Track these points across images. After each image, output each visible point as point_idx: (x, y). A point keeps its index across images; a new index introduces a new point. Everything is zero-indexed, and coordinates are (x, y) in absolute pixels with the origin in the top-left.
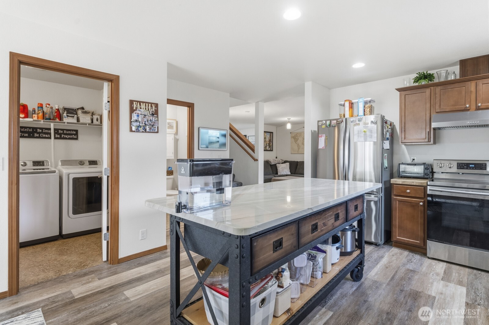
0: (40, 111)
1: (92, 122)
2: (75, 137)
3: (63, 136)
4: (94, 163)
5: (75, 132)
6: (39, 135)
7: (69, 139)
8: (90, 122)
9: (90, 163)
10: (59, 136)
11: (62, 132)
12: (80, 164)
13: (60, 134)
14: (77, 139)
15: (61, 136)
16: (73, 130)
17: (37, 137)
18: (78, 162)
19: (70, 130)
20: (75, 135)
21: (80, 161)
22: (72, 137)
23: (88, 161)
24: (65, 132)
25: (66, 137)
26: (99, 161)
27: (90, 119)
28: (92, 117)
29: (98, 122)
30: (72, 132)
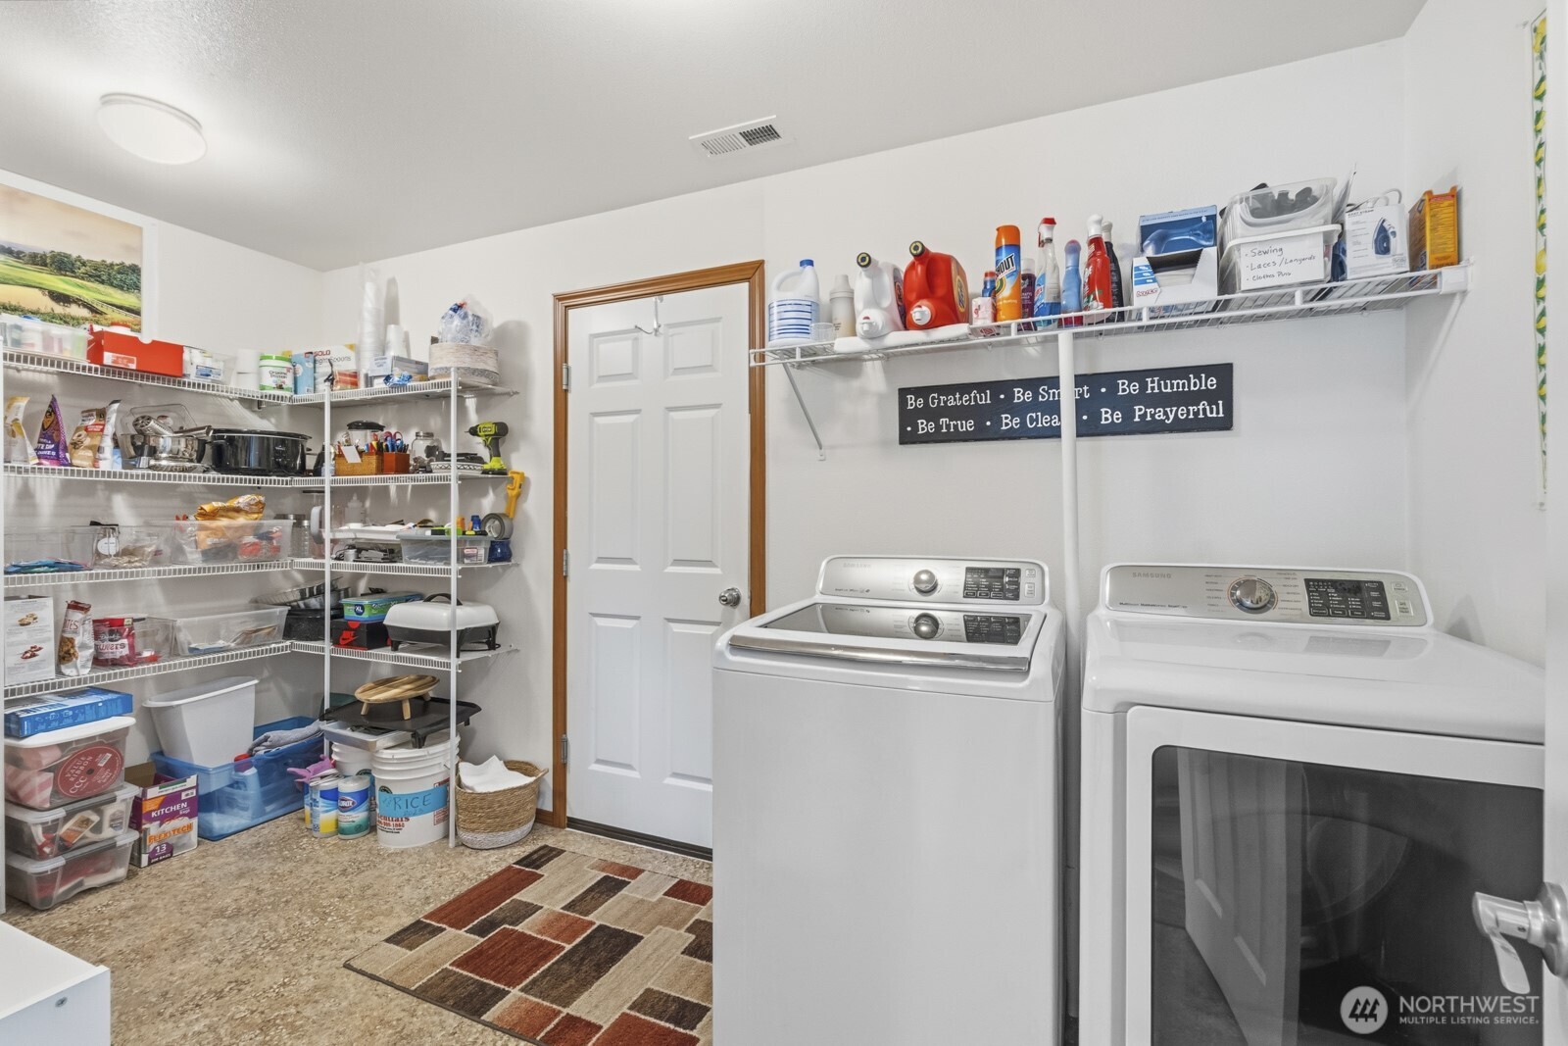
0: (1007, 272)
1: (1338, 269)
2: (1217, 412)
3: (1138, 410)
4: (1354, 602)
5: (1212, 383)
6: (1023, 423)
7: (1180, 427)
8: (1318, 269)
9: (1325, 595)
10: (1118, 417)
11: (1134, 388)
12: (1240, 604)
13: (1126, 405)
14: (1225, 424)
15: (1128, 415)
16: (1197, 370)
17: (1012, 435)
18: (1231, 580)
19: (1182, 372)
20: (1211, 397)
21: (1242, 576)
22: (1196, 414)
23: (1307, 581)
24: (1153, 385)
25: (1160, 416)
26: (1402, 584)
27: (1317, 249)
28: (1338, 227)
29: (1387, 259)
30: (1194, 384)
